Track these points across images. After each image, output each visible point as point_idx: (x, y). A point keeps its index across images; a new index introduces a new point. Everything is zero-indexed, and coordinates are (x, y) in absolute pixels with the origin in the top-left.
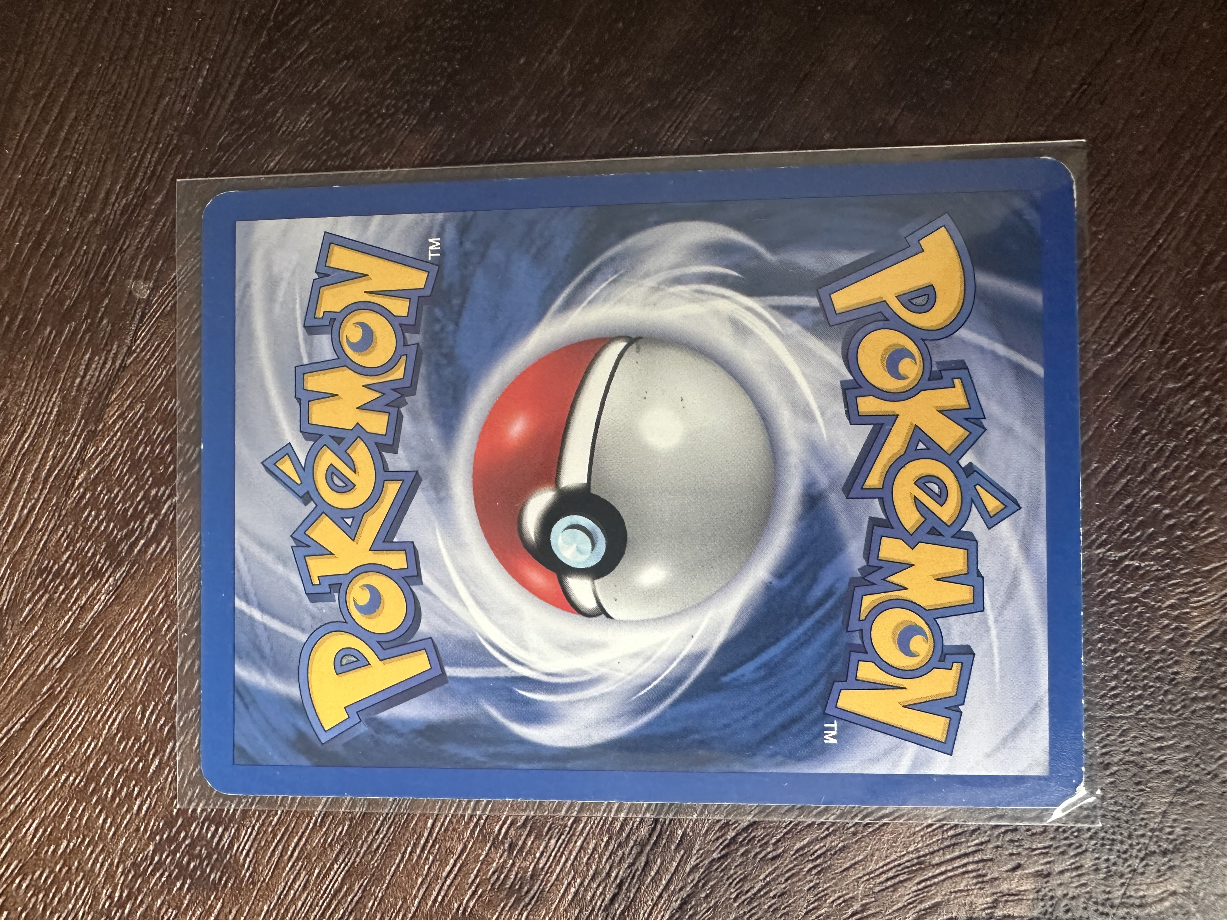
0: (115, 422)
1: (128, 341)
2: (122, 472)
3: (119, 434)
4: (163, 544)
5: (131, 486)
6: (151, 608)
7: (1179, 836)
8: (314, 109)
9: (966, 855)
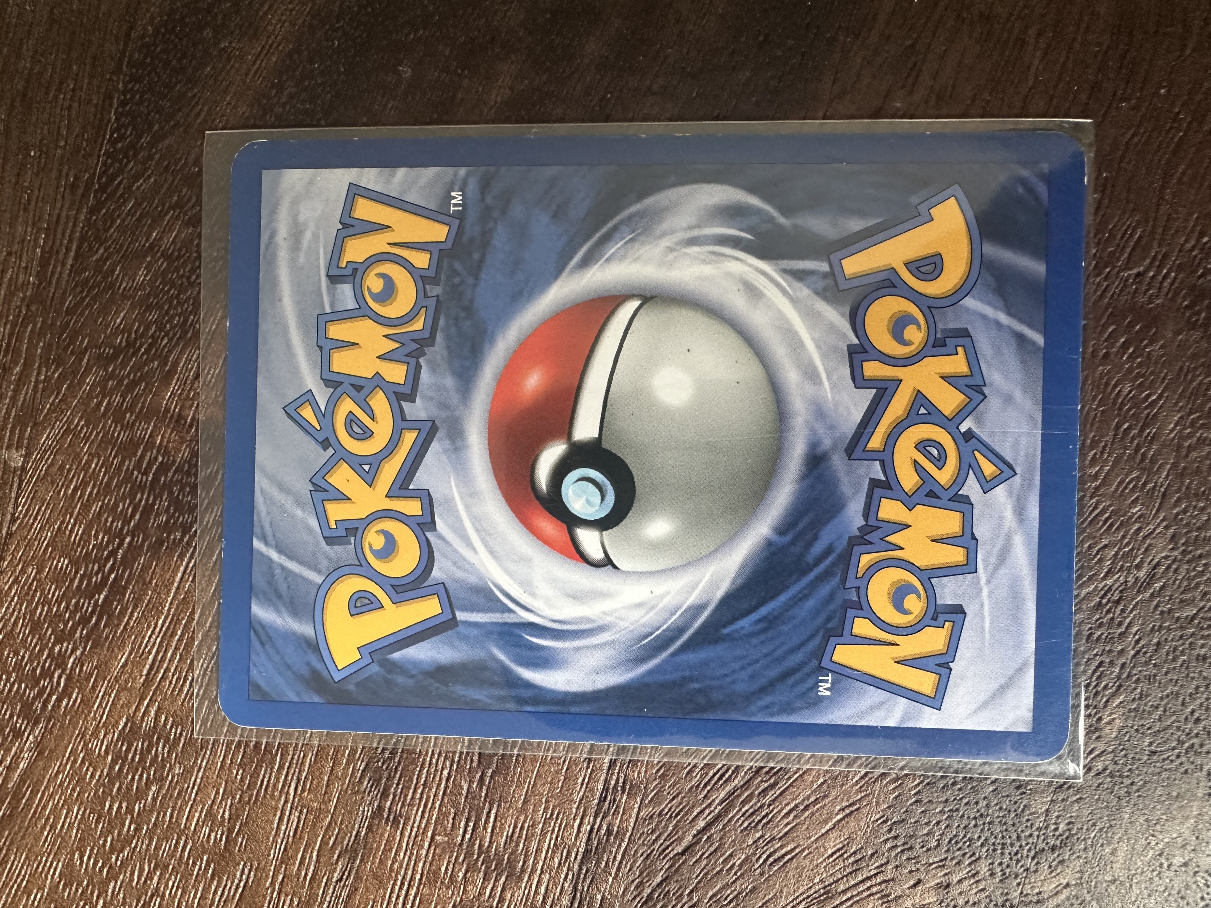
0: (10, 588)
1: (10, 509)
2: (24, 633)
3: (16, 598)
4: (74, 696)
5: (35, 646)
6: (72, 758)
7: (1064, 831)
8: (149, 263)
9: (869, 878)
